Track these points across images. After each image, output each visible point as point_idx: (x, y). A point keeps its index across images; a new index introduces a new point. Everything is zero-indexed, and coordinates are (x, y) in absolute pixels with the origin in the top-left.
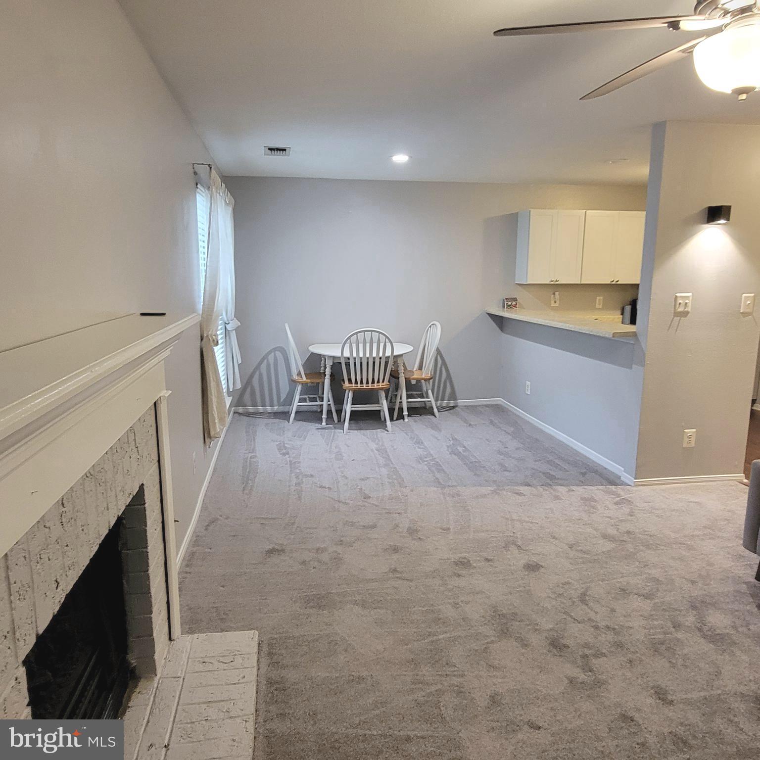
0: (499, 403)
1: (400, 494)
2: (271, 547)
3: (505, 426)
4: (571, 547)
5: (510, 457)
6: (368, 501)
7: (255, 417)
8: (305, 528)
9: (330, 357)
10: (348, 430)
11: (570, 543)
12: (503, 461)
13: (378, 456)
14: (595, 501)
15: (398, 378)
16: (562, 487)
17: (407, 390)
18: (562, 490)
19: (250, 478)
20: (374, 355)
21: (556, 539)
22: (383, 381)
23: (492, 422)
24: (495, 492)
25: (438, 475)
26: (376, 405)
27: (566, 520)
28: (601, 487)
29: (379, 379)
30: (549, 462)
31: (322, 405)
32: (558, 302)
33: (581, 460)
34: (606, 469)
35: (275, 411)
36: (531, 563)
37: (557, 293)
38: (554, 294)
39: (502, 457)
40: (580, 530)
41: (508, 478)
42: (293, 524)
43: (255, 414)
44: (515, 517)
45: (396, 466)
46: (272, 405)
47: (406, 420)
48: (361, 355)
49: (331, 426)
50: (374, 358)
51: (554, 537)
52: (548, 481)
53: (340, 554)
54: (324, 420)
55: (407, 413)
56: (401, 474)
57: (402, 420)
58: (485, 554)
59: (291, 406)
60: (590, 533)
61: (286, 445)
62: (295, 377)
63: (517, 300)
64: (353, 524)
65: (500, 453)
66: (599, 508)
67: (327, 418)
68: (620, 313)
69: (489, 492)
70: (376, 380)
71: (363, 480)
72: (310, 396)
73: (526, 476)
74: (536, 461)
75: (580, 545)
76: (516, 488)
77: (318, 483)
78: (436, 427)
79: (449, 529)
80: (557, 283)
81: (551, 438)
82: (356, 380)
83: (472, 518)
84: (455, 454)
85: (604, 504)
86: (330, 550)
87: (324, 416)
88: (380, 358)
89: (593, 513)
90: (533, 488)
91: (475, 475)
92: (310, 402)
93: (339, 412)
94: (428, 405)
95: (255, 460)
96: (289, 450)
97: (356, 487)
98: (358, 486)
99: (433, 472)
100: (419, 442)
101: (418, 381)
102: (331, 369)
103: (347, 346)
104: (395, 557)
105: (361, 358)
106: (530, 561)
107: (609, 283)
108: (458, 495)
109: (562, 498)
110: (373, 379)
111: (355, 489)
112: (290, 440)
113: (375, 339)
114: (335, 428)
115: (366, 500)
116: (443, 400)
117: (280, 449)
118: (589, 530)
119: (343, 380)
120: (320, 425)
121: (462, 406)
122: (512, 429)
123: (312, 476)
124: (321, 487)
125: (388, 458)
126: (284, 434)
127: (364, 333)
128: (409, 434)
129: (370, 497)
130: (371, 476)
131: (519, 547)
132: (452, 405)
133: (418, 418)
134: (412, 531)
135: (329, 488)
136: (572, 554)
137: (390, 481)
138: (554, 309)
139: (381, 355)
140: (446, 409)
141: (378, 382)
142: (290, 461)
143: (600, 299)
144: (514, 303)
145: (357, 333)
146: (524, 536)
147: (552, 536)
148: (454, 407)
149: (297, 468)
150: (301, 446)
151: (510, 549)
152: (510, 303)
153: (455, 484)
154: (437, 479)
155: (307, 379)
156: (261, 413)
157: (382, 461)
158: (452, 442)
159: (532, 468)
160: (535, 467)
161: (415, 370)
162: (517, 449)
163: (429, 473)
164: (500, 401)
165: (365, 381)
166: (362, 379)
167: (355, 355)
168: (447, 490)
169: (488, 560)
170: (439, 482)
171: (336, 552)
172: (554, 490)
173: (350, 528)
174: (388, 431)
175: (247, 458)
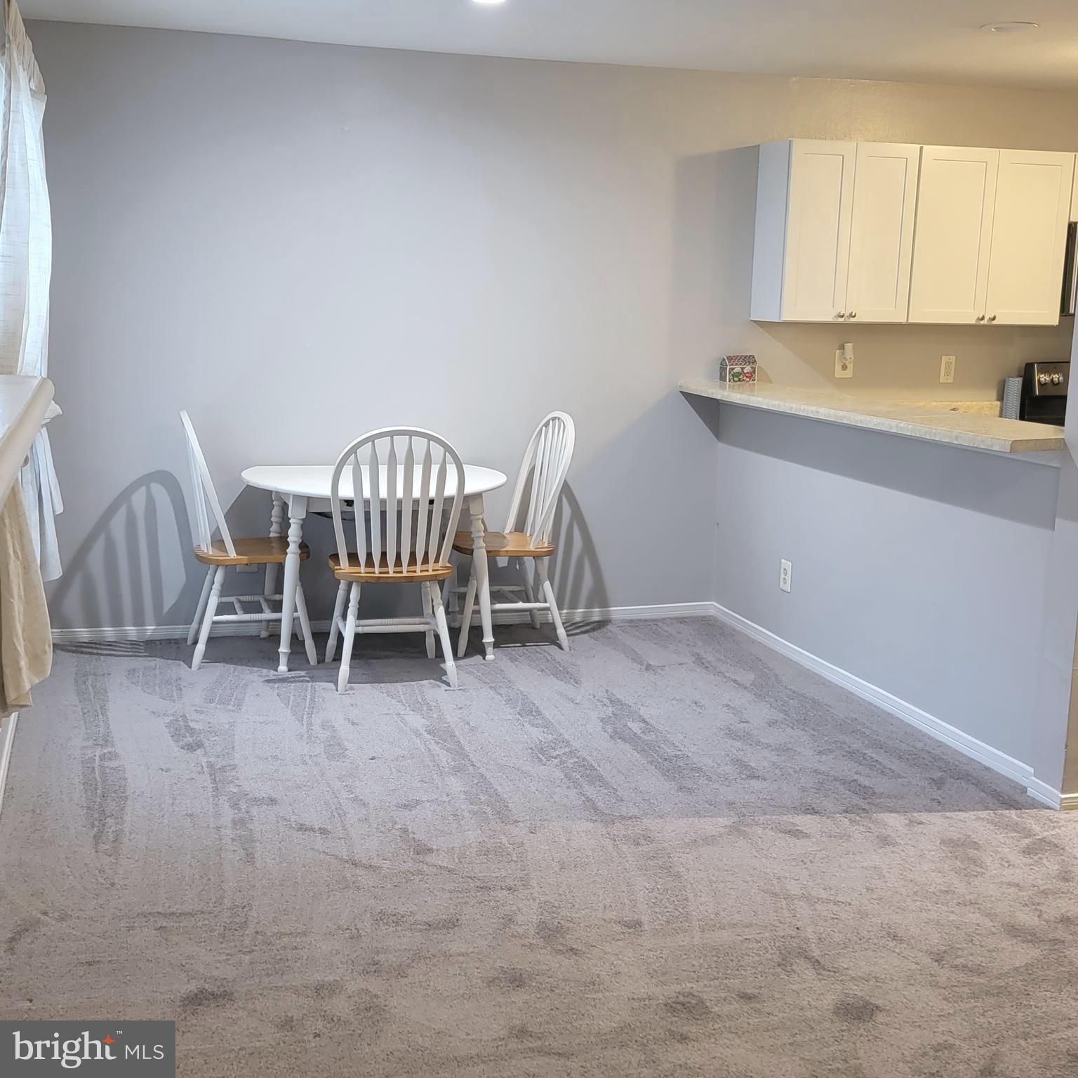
0: (712, 612)
1: (504, 840)
2: (193, 987)
3: (733, 669)
4: (939, 959)
5: (758, 743)
6: (428, 859)
7: (98, 654)
8: (275, 934)
9: (298, 497)
10: (349, 682)
11: (935, 950)
12: (741, 753)
13: (433, 747)
14: (976, 846)
15: (471, 552)
16: (892, 815)
17: (491, 584)
18: (894, 821)
19: (107, 813)
20: (417, 493)
21: (901, 941)
22: (437, 561)
23: (699, 660)
24: (735, 830)
25: (591, 791)
26: (417, 620)
27: (916, 893)
28: (984, 814)
29: (426, 553)
30: (852, 754)
31: (279, 621)
32: (850, 367)
33: (927, 748)
34: (987, 769)
35: (146, 638)
36: (851, 1001)
37: (849, 346)
38: (842, 348)
39: (738, 744)
40: (952, 917)
41: (761, 796)
42: (244, 925)
43: (95, 647)
44: (794, 889)
45: (483, 770)
46: (139, 621)
47: (490, 657)
48: (383, 494)
49: (303, 673)
50: (416, 502)
51: (895, 937)
52: (857, 800)
53: (376, 996)
54: (283, 660)
55: (492, 640)
56: (500, 789)
57: (479, 657)
58: (735, 983)
59: (194, 625)
60: (978, 925)
61: (192, 725)
62: (207, 549)
63: (755, 362)
64: (398, 920)
65: (731, 734)
66: (988, 864)
67: (291, 653)
68: (995, 397)
69: (722, 830)
70: (420, 557)
71: (405, 807)
72: (242, 598)
73: (803, 790)
74: (820, 753)
75: (960, 953)
76: (785, 818)
77: (293, 818)
78: (565, 674)
79: (639, 924)
80: (852, 320)
81: (848, 697)
82: (369, 555)
83: (691, 896)
84: (623, 739)
85: (997, 852)
86: (352, 987)
87: (284, 649)
88: (431, 502)
89: (976, 876)
90: (824, 819)
91: (681, 788)
92: (246, 611)
93: (320, 637)
94: (539, 619)
95: (113, 764)
96: (202, 736)
97: (390, 825)
98: (395, 823)
99: (577, 784)
100: (530, 711)
101: (516, 558)
102: (302, 527)
103: (347, 471)
104: (519, 997)
105: (383, 502)
106: (847, 995)
107: (973, 322)
108: (649, 839)
109: (898, 840)
110: (413, 555)
111: (389, 831)
112: (202, 712)
113: (419, 453)
114: (313, 679)
115: (421, 857)
116: (573, 606)
117: (176, 735)
118: (974, 917)
119: (335, 557)
120: (272, 672)
121: (623, 621)
122: (751, 676)
123: (273, 801)
124: (302, 828)
125: (459, 752)
126: (180, 697)
127: (392, 437)
128: (502, 691)
129: (430, 850)
130: (425, 798)
131: (816, 964)
132: (596, 618)
133: (516, 650)
134: (551, 933)
135: (323, 831)
136: (944, 975)
137: (476, 808)
138: (841, 384)
139: (432, 493)
140: (583, 629)
141: (425, 560)
142: (210, 765)
143: (948, 360)
144: (748, 369)
145: (372, 439)
146: (824, 935)
147: (889, 933)
148: (602, 624)
149: (231, 782)
150: (232, 725)
151: (794, 967)
152: (738, 369)
153: (635, 811)
154: (588, 799)
155: (237, 554)
156: (110, 645)
157: (445, 759)
158: (610, 709)
159: (815, 771)
160: (823, 768)
161: (507, 531)
162: (772, 724)
163: (568, 787)
164: (711, 607)
165: (391, 559)
166: (384, 554)
167: (367, 493)
168: (619, 829)
169: (746, 997)
170: (596, 809)
171: (367, 991)
172: (876, 822)
173: (391, 929)
174: (449, 685)
175: (92, 759)
